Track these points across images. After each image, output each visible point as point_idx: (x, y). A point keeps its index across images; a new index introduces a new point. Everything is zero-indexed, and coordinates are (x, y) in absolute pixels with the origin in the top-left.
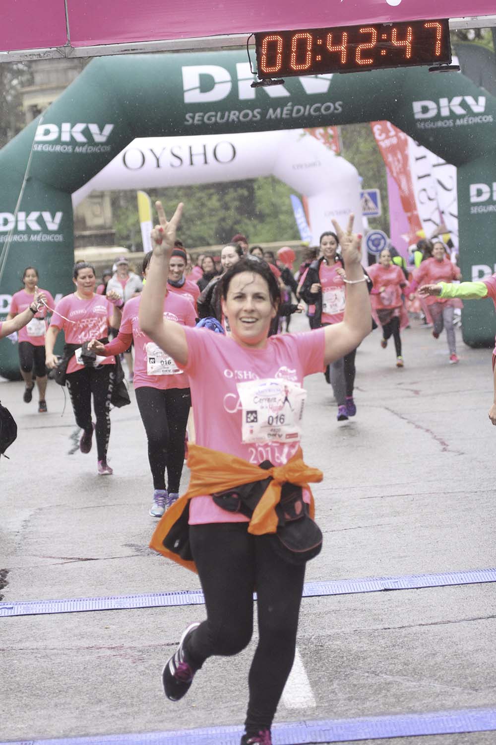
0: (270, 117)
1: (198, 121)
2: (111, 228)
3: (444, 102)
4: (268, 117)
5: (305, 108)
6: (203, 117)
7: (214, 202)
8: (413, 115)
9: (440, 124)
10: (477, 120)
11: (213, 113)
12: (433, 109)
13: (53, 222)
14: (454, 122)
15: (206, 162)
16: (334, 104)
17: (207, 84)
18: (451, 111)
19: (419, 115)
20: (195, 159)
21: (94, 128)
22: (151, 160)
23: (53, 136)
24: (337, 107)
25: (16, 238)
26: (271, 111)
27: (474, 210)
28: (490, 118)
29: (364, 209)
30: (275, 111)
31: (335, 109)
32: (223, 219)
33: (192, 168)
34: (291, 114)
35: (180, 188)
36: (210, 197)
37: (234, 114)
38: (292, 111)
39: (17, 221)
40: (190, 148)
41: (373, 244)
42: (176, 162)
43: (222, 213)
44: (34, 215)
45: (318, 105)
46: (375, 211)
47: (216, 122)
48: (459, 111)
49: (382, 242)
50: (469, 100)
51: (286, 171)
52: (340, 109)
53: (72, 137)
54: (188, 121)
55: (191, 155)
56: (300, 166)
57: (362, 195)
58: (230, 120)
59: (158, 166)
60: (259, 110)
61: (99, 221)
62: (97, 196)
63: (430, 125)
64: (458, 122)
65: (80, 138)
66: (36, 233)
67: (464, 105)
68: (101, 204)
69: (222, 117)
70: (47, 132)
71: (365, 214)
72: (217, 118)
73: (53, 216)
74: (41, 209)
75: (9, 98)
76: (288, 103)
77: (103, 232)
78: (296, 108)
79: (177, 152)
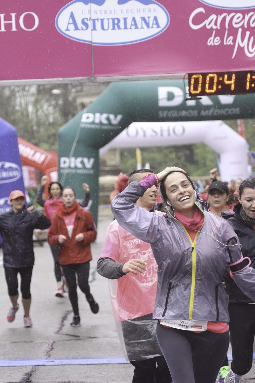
1: (166, 115)
2: (119, 166)
4: (201, 114)
5: (220, 110)
6: (168, 113)
7: (173, 156)
11: (173, 111)
13: (89, 163)
15: (169, 134)
16: (236, 109)
17: (171, 97)
20: (164, 133)
22: (141, 133)
23: (90, 120)
24: (237, 111)
25: (70, 171)
26: (203, 112)
29: (249, 161)
30: (205, 111)
31: (236, 111)
33: (162, 137)
34: (213, 113)
35: (155, 147)
36: (171, 152)
37: (184, 112)
39: (70, 162)
40: (162, 128)
42: (154, 134)
44: (79, 159)
45: (227, 109)
47: (175, 116)
51: (210, 141)
52: (239, 112)
53: (101, 121)
54: (160, 115)
55: (162, 131)
57: (248, 154)
58: (182, 115)
59: (145, 135)
60: (197, 111)
61: (113, 163)
62: (113, 150)
65: (105, 121)
66: (80, 169)
68: (114, 154)
69: (178, 114)
70: (88, 118)
71: (250, 164)
72: (175, 114)
73: (89, 160)
74: (83, 156)
75: (70, 98)
76: (212, 108)
77: (114, 168)
78: (216, 111)
79: (155, 129)
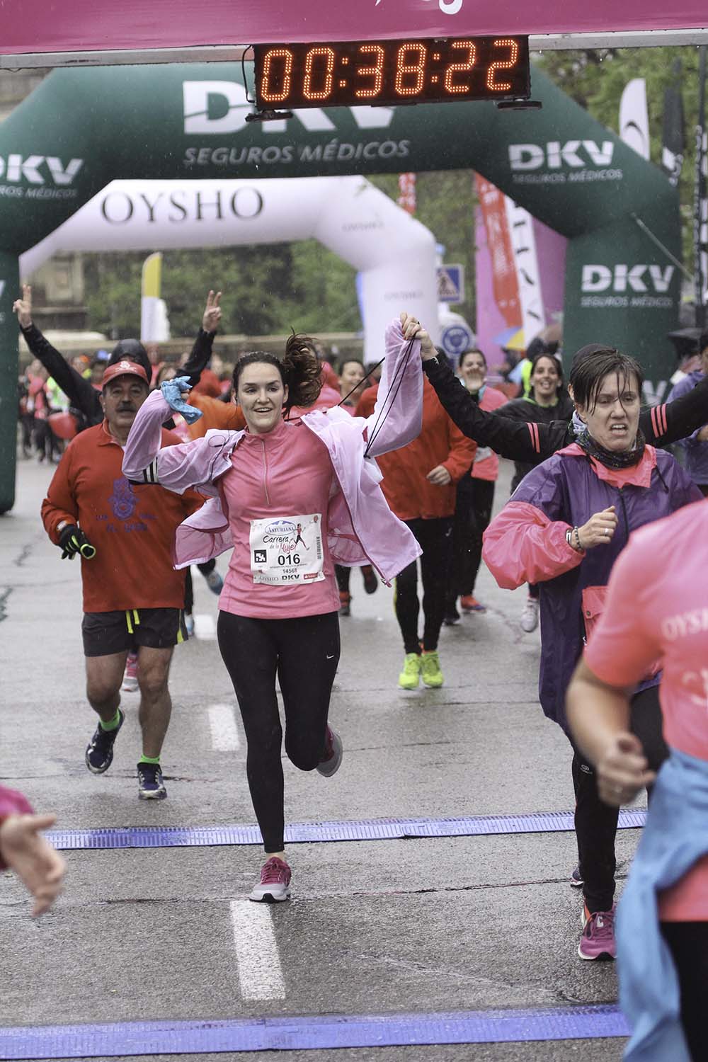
0: (306, 157)
1: (204, 159)
2: (81, 304)
3: (553, 147)
4: (302, 158)
5: (356, 147)
6: (210, 154)
7: (233, 275)
8: (508, 162)
9: (546, 178)
10: (599, 175)
11: (225, 150)
12: (537, 157)
14: (567, 177)
15: (220, 216)
16: (398, 142)
17: (218, 107)
18: (564, 162)
19: (517, 165)
20: (204, 211)
21: (54, 164)
22: (141, 211)
24: (402, 148)
26: (307, 150)
27: (586, 302)
28: (617, 174)
29: (441, 292)
30: (313, 149)
31: (400, 150)
32: (245, 299)
33: (200, 224)
34: (336, 155)
35: (184, 251)
36: (226, 266)
37: (255, 152)
38: (337, 150)
40: (198, 195)
41: (453, 344)
42: (178, 214)
43: (243, 290)
45: (375, 144)
46: (457, 295)
47: (229, 162)
48: (575, 161)
49: (464, 340)
50: (590, 146)
51: (334, 234)
52: (406, 151)
53: (23, 176)
54: (189, 159)
55: (199, 206)
56: (353, 227)
57: (439, 271)
58: (249, 160)
59: (152, 219)
60: (289, 148)
61: (65, 295)
62: (62, 259)
63: (532, 180)
64: (573, 178)
65: (35, 177)
67: (581, 152)
68: (68, 270)
69: (238, 156)
71: (443, 300)
72: (229, 157)
76: (332, 139)
77: (69, 309)
78: (343, 147)
79: (179, 200)
